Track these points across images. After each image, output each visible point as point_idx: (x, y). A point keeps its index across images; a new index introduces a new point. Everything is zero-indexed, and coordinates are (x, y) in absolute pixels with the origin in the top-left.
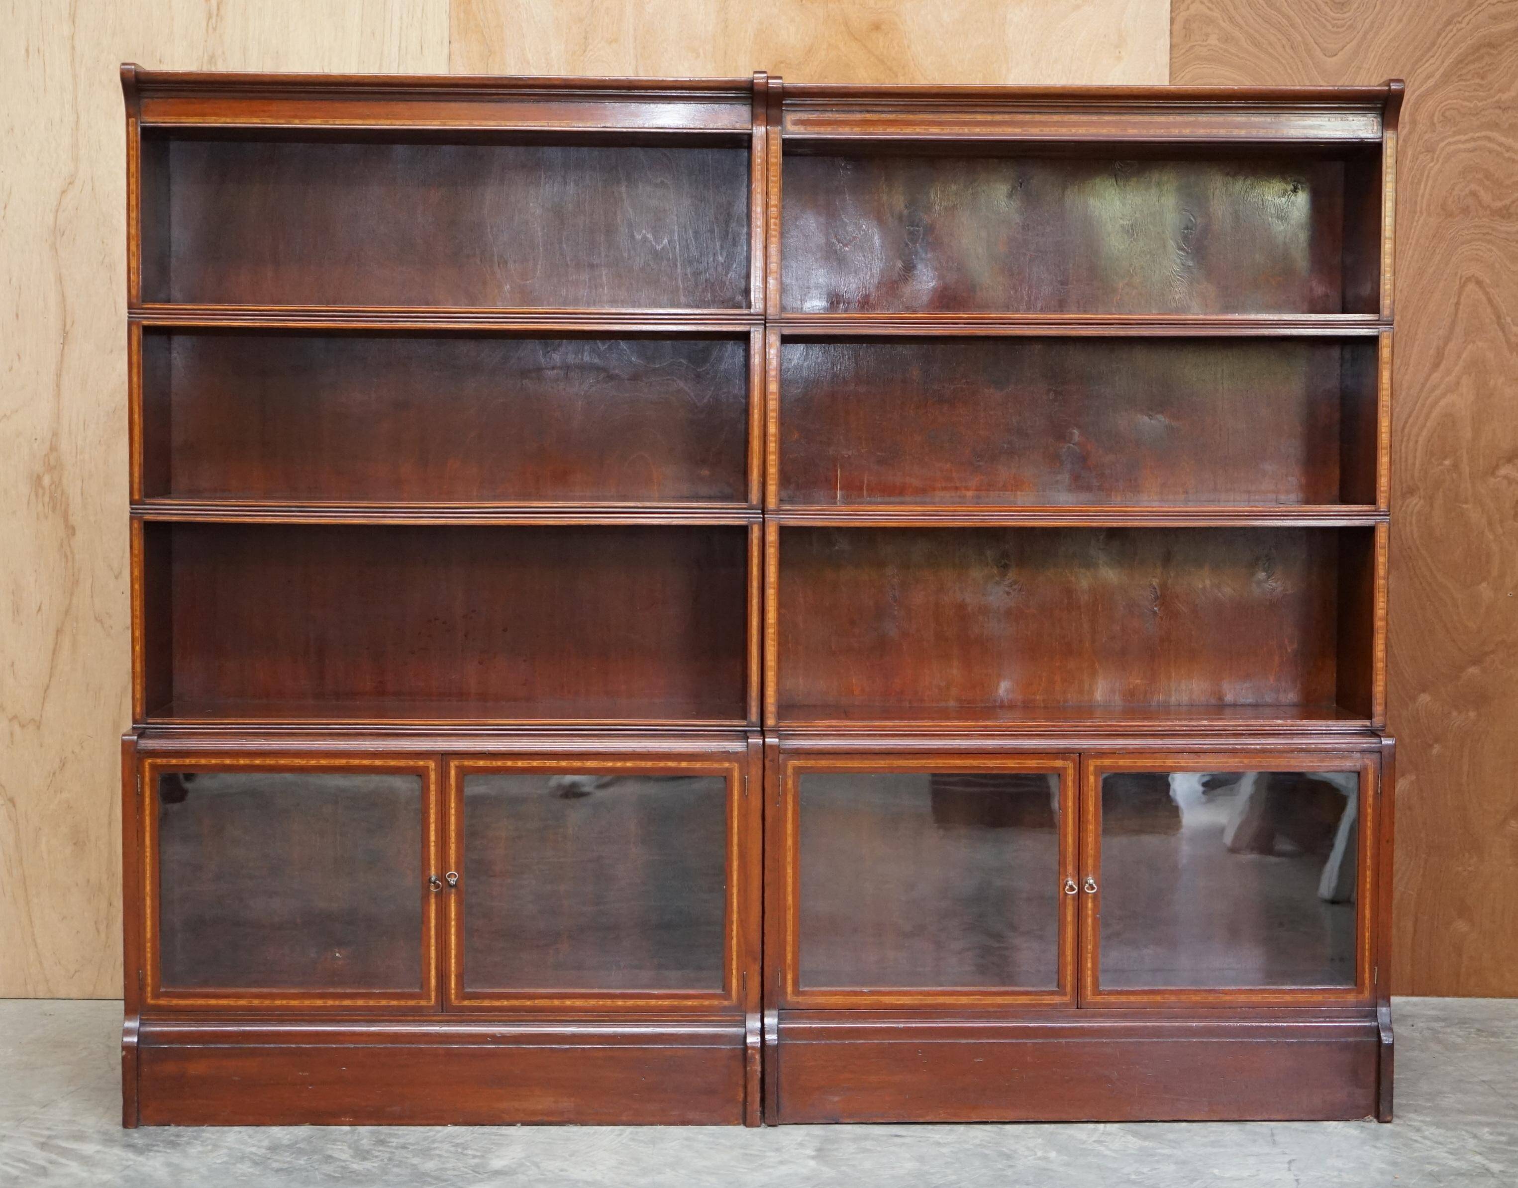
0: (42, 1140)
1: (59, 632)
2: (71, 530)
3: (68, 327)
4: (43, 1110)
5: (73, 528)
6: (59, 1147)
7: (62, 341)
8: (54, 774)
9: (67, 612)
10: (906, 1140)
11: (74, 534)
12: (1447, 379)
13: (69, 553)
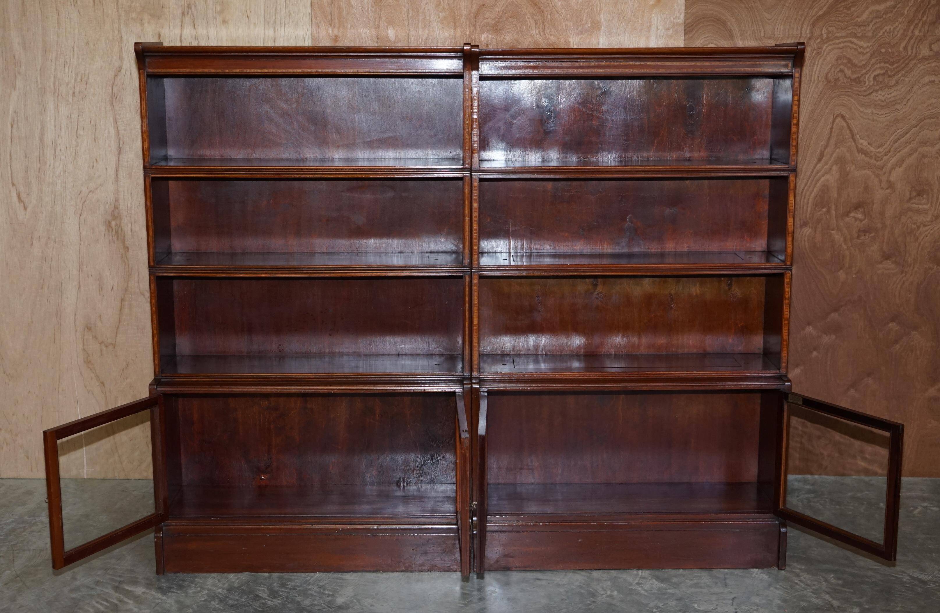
0: (117, 584)
1: (122, 300)
2: (127, 249)
3: (121, 146)
4: (118, 562)
5: (128, 248)
6: (124, 590)
7: (118, 153)
8: (123, 370)
9: (126, 290)
10: (544, 582)
11: (128, 251)
12: (825, 167)
13: (126, 261)
